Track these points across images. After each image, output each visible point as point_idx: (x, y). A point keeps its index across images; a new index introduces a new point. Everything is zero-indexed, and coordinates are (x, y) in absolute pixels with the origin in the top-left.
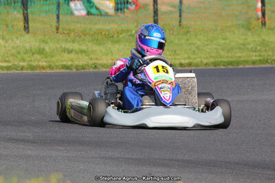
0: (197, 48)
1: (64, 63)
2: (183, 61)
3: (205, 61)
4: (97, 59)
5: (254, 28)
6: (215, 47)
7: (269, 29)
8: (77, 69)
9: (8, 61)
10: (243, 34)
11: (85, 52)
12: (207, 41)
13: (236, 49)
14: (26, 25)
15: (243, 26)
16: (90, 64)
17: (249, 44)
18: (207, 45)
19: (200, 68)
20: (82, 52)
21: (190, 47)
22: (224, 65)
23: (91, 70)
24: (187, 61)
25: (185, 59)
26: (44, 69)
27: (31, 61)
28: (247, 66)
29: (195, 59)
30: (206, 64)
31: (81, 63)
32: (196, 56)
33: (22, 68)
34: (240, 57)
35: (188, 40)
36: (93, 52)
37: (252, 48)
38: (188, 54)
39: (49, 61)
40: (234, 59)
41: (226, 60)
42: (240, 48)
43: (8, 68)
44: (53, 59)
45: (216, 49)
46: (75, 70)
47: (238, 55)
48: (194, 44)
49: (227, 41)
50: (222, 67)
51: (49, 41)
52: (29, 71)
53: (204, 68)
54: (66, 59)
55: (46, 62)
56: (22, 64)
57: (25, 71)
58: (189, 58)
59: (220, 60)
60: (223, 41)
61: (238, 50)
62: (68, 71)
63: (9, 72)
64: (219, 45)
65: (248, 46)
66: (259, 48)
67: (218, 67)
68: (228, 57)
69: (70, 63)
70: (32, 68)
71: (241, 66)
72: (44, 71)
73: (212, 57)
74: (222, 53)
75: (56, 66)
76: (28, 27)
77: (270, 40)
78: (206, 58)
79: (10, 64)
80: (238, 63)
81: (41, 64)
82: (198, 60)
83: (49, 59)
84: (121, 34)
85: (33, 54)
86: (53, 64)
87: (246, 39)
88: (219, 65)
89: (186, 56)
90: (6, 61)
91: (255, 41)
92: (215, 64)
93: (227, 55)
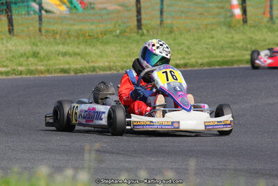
0: (188, 48)
1: (62, 67)
2: (178, 62)
3: (200, 61)
4: (93, 62)
5: (235, 26)
6: (205, 46)
7: (251, 27)
8: (76, 73)
9: (6, 66)
10: (227, 33)
11: (79, 55)
12: (194, 40)
13: (227, 48)
14: (11, 28)
15: (224, 24)
16: (87, 67)
17: (237, 42)
18: (197, 44)
19: (196, 68)
20: (76, 54)
21: (180, 48)
22: (219, 65)
23: (90, 73)
24: (182, 62)
25: (180, 60)
26: (42, 73)
27: (28, 65)
28: (242, 66)
29: (190, 59)
30: (202, 64)
31: (78, 67)
32: (190, 57)
33: (21, 73)
34: (233, 56)
35: (175, 40)
36: (88, 54)
37: (242, 47)
38: (181, 54)
39: (46, 65)
40: (228, 59)
41: (220, 60)
42: (230, 47)
43: (7, 73)
44: (50, 62)
45: (207, 48)
46: (72, 74)
47: (231, 54)
48: (183, 44)
49: (215, 40)
50: (217, 67)
51: (39, 44)
52: (28, 76)
53: (200, 68)
54: (63, 62)
55: (43, 65)
56: (20, 68)
57: (24, 76)
58: (184, 58)
59: (214, 59)
60: (210, 40)
61: (228, 50)
62: (66, 75)
63: (9, 77)
64: (208, 44)
65: (237, 45)
66: (249, 46)
67: (213, 67)
68: (221, 56)
69: (67, 67)
70: (31, 72)
71: (236, 66)
72: (42, 76)
73: (205, 57)
74: (214, 52)
75: (55, 70)
76: (13, 30)
77: (258, 38)
78: (200, 58)
79: (8, 69)
80: (232, 63)
81: (39, 68)
82: (193, 60)
83: (45, 63)
84: (105, 35)
85: (28, 58)
86: (51, 68)
87: (232, 37)
88: (214, 65)
89: (180, 56)
90: (4, 66)
91: (242, 39)
92: (210, 64)
93: (219, 54)
